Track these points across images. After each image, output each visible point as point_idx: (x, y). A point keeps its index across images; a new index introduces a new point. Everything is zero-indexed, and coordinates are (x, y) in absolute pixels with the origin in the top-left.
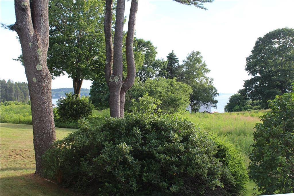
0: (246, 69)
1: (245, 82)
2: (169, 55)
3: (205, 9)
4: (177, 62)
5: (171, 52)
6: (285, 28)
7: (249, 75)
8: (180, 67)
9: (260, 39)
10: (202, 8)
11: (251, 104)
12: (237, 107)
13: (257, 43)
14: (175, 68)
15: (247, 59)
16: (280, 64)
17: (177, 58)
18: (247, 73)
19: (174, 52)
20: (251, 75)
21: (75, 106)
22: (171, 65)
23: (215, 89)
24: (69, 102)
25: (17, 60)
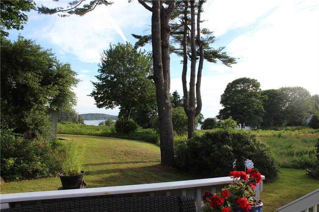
0: (221, 103)
1: (220, 110)
2: (174, 93)
3: (231, 67)
4: (179, 97)
5: (175, 91)
6: (245, 78)
7: (222, 106)
8: (180, 101)
9: (230, 84)
10: (230, 66)
11: (217, 125)
12: (209, 127)
13: (228, 86)
14: (177, 102)
15: (221, 96)
16: (242, 100)
17: (179, 95)
18: (221, 105)
19: (177, 91)
20: (223, 106)
21: (127, 125)
22: (175, 100)
23: (202, 115)
24: (123, 123)
25: (90, 96)
